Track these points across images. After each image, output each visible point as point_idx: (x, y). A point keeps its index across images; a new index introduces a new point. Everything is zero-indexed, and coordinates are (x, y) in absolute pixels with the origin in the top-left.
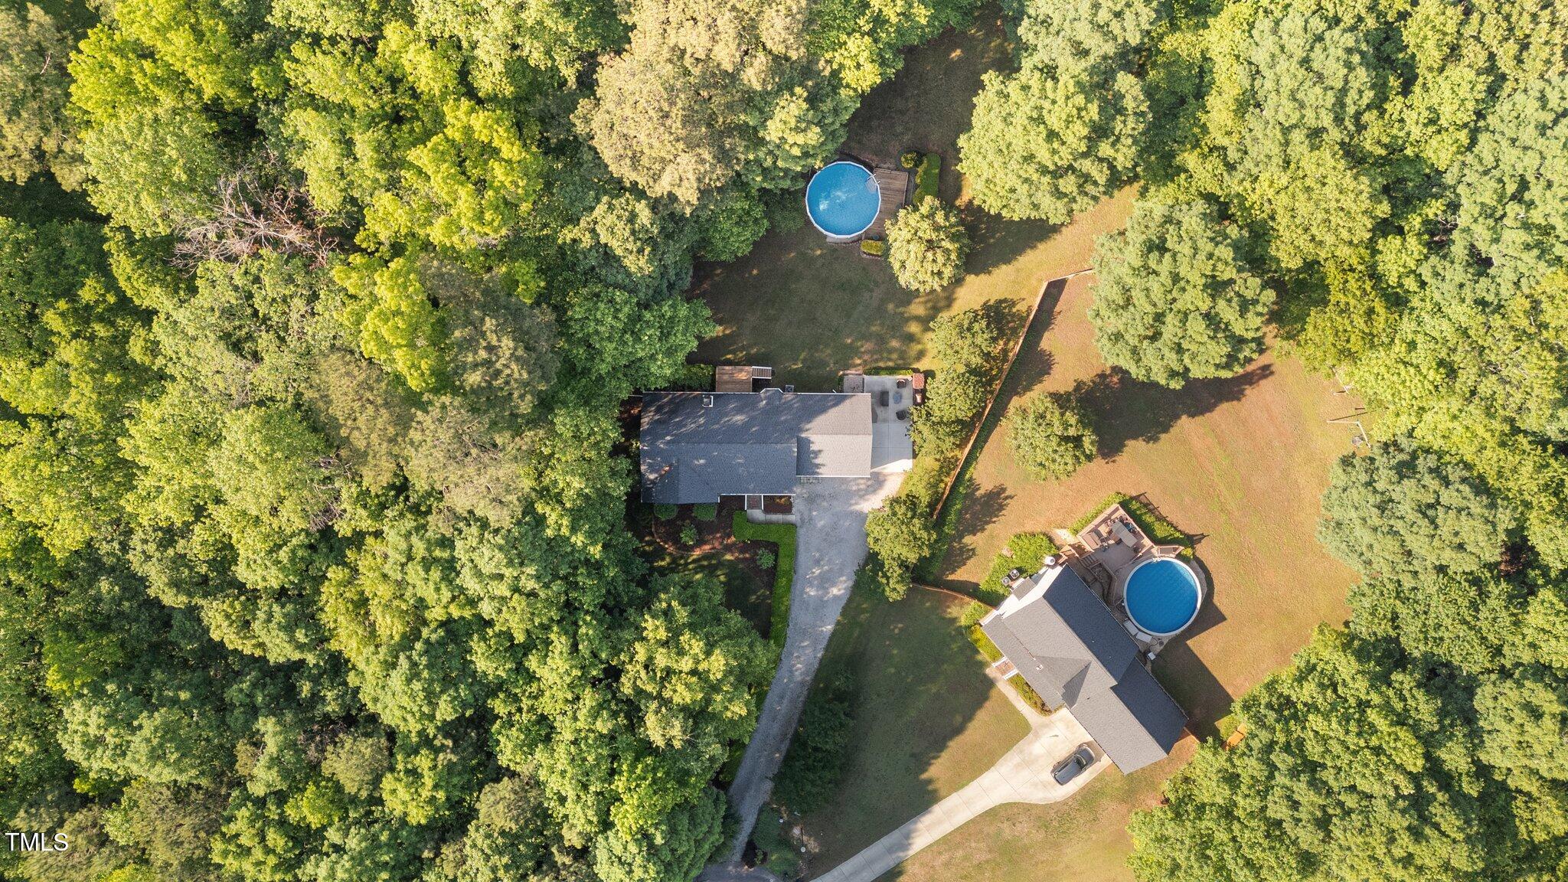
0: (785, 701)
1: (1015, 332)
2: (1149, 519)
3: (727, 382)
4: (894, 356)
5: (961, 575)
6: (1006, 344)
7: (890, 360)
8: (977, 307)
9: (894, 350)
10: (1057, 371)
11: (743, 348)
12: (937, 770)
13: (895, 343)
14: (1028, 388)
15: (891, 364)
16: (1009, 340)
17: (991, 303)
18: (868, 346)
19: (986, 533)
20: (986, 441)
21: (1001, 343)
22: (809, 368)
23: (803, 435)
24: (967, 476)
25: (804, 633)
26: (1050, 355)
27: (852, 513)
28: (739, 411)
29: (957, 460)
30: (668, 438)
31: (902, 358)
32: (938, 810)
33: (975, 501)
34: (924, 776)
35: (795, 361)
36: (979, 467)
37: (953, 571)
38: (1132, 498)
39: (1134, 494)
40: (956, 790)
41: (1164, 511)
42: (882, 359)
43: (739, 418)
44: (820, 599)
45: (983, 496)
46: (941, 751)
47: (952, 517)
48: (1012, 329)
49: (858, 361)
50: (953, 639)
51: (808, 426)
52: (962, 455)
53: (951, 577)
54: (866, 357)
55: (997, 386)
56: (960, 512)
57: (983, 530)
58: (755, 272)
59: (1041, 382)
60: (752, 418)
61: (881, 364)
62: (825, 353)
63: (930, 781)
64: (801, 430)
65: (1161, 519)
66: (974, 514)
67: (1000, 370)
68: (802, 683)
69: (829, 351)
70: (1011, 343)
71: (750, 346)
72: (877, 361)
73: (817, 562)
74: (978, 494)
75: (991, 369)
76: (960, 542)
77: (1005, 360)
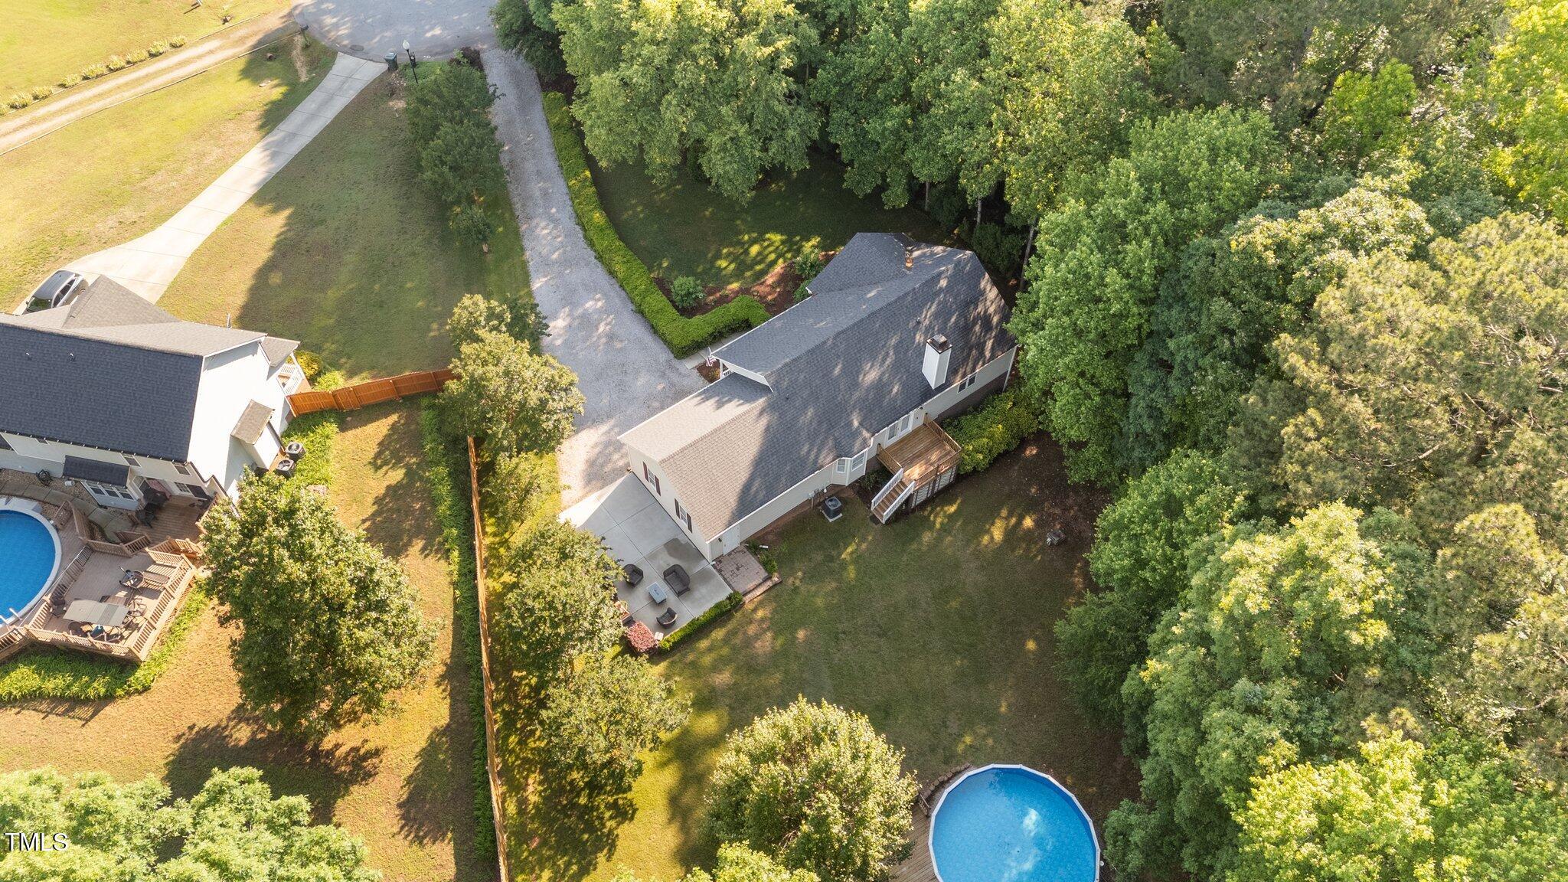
0: (537, 193)
1: (521, 835)
2: (54, 684)
3: (927, 450)
4: (707, 660)
5: (379, 428)
6: (522, 803)
7: (710, 650)
8: (625, 830)
9: (715, 668)
10: (388, 819)
11: (945, 530)
12: (273, 225)
13: (723, 678)
14: (428, 754)
15: (704, 644)
16: (521, 812)
17: (601, 857)
18: (765, 644)
19: (370, 500)
20: (458, 620)
21: (533, 799)
22: (831, 559)
23: (761, 402)
24: (455, 554)
25: (566, 262)
26: (419, 840)
27: (609, 417)
28: (880, 387)
29: (490, 574)
30: (943, 283)
31: (694, 664)
32: (248, 190)
33: (418, 531)
34: (287, 212)
35: (857, 559)
36: (444, 581)
37: (393, 427)
38: (109, 698)
39: (110, 710)
40: (233, 216)
41: (30, 718)
42: (726, 641)
43: (871, 375)
44: (574, 305)
45: (409, 544)
46: (277, 243)
47: (444, 489)
48: (530, 837)
49: (760, 614)
50: (338, 354)
51: (764, 421)
52: (485, 586)
53: (394, 418)
54: (752, 630)
55: (495, 721)
56: (434, 502)
57: (378, 501)
58: (1031, 645)
59: (410, 780)
60: (855, 385)
61: (718, 634)
62: (821, 596)
63: (275, 210)
64: (771, 407)
65: (28, 699)
66: (409, 512)
67: (502, 750)
68: (529, 218)
69: (820, 602)
70: (512, 809)
71: (939, 539)
72: (733, 633)
73: (611, 337)
74: (419, 544)
75: (522, 743)
76: (408, 467)
77: (505, 773)
